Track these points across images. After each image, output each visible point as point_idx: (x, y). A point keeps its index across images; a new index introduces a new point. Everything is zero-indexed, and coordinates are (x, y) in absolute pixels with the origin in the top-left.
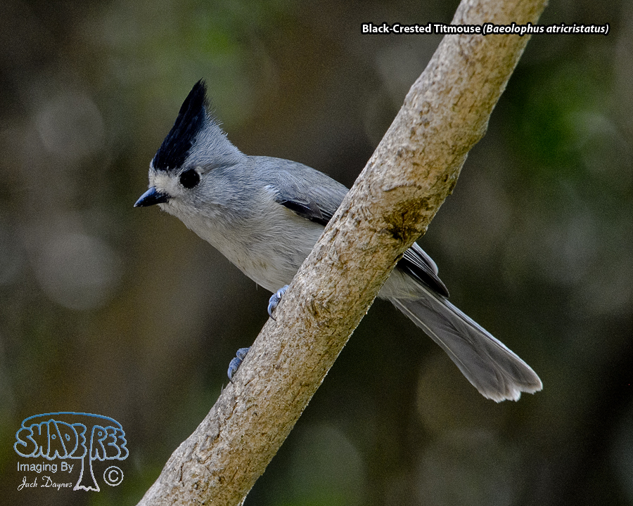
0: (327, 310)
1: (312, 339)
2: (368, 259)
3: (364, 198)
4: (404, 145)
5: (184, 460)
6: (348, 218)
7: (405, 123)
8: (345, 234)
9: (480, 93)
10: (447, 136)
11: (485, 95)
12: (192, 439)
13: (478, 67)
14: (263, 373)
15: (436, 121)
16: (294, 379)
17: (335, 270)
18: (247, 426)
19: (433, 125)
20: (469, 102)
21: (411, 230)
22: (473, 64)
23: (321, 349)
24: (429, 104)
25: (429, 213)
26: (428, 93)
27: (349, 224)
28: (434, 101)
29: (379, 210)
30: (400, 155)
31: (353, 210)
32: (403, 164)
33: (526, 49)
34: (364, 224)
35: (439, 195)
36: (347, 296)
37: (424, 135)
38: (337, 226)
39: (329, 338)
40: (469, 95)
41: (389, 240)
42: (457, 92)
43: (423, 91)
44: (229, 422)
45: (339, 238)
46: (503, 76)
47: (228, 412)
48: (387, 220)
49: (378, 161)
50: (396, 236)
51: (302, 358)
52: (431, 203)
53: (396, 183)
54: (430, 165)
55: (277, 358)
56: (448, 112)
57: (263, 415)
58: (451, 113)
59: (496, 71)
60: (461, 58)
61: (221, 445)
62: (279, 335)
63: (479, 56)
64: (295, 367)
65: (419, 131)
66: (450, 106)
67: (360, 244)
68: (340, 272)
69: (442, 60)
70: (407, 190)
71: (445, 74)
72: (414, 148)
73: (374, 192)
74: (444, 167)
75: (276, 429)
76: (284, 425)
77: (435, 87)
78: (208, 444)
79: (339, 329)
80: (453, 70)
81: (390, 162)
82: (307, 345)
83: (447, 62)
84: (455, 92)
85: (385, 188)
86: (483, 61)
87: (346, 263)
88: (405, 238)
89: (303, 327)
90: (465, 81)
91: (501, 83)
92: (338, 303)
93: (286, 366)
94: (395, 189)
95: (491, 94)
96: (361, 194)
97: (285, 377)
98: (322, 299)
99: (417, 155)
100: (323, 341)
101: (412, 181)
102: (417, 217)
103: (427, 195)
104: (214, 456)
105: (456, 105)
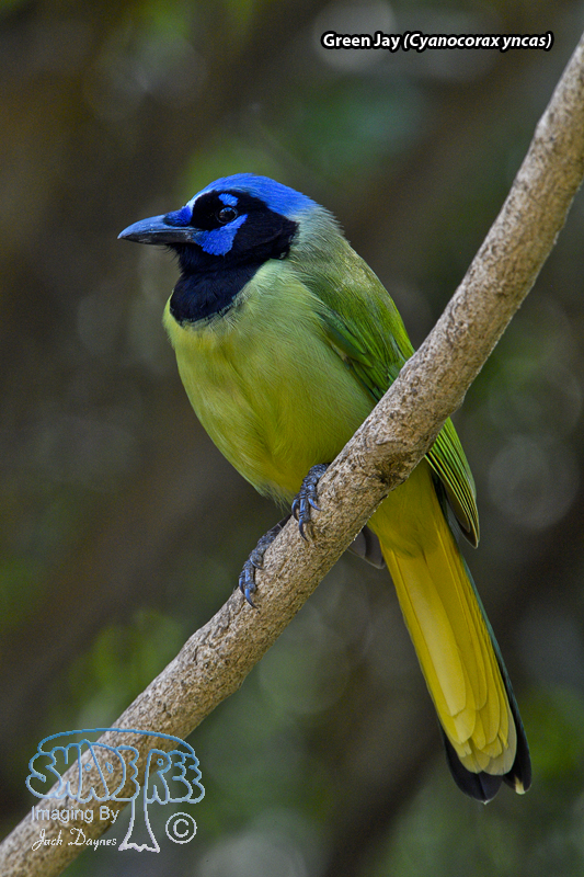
0: (323, 535)
1: (309, 557)
2: (359, 497)
3: (360, 449)
4: (396, 409)
5: (198, 644)
6: (346, 463)
7: (398, 392)
8: (342, 475)
9: (460, 373)
10: (430, 405)
11: (464, 375)
12: (206, 628)
13: (461, 351)
14: (267, 580)
15: (423, 392)
16: (292, 587)
17: (332, 503)
18: (251, 621)
19: (421, 395)
20: (451, 380)
21: (396, 477)
22: (456, 350)
23: (316, 565)
24: (419, 378)
25: (411, 465)
26: (419, 370)
27: (347, 468)
28: (423, 376)
29: (372, 459)
30: (392, 416)
31: (351, 457)
32: (393, 424)
33: (500, 341)
34: (359, 469)
35: (420, 451)
36: (340, 525)
37: (413, 403)
38: (336, 468)
39: (323, 558)
40: (451, 374)
41: (378, 484)
42: (442, 371)
43: (415, 368)
44: (237, 617)
45: (338, 479)
46: (480, 362)
47: (237, 608)
48: (377, 467)
49: (374, 420)
50: (383, 481)
51: (300, 571)
52: (413, 457)
53: (387, 438)
54: (415, 427)
55: (280, 569)
56: (433, 386)
57: (265, 614)
58: (436, 388)
59: (474, 357)
60: (447, 345)
61: (229, 635)
62: (283, 551)
63: (462, 344)
64: (294, 578)
65: (409, 399)
66: (435, 381)
67: (354, 485)
68: (336, 505)
69: (432, 344)
70: (395, 445)
71: (434, 355)
72: (404, 412)
73: (368, 445)
74: (427, 429)
75: (274, 626)
76: (281, 623)
77: (425, 365)
78: (219, 632)
79: (332, 551)
80: (440, 354)
81: (384, 421)
82: (304, 561)
83: (436, 347)
84: (440, 371)
85: (378, 442)
86: (465, 348)
87: (341, 498)
88: (390, 483)
89: (303, 547)
90: (448, 363)
91: (477, 367)
92: (333, 530)
93: (286, 576)
94: (385, 443)
95: (469, 375)
96: (358, 445)
97: (285, 585)
98: (320, 526)
99: (406, 418)
100: (318, 559)
101: (400, 438)
102: (401, 467)
103: (410, 450)
104: (223, 643)
105: (439, 381)
